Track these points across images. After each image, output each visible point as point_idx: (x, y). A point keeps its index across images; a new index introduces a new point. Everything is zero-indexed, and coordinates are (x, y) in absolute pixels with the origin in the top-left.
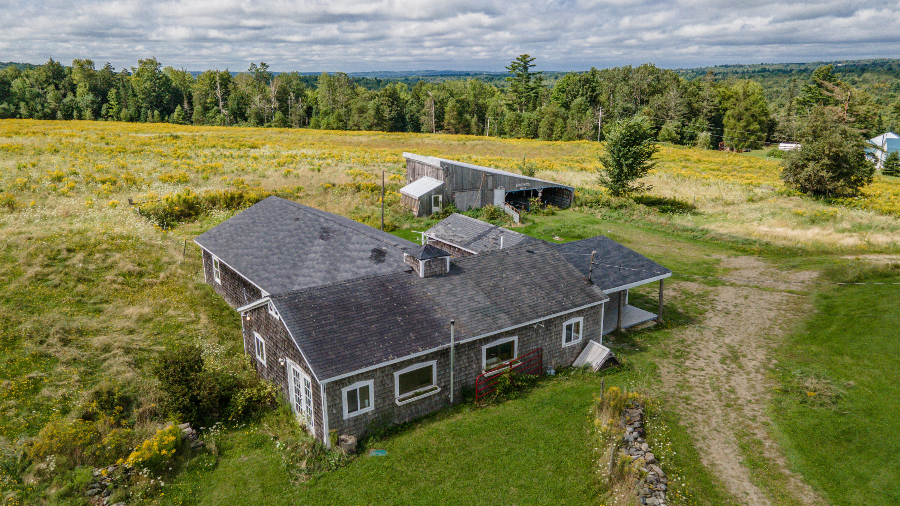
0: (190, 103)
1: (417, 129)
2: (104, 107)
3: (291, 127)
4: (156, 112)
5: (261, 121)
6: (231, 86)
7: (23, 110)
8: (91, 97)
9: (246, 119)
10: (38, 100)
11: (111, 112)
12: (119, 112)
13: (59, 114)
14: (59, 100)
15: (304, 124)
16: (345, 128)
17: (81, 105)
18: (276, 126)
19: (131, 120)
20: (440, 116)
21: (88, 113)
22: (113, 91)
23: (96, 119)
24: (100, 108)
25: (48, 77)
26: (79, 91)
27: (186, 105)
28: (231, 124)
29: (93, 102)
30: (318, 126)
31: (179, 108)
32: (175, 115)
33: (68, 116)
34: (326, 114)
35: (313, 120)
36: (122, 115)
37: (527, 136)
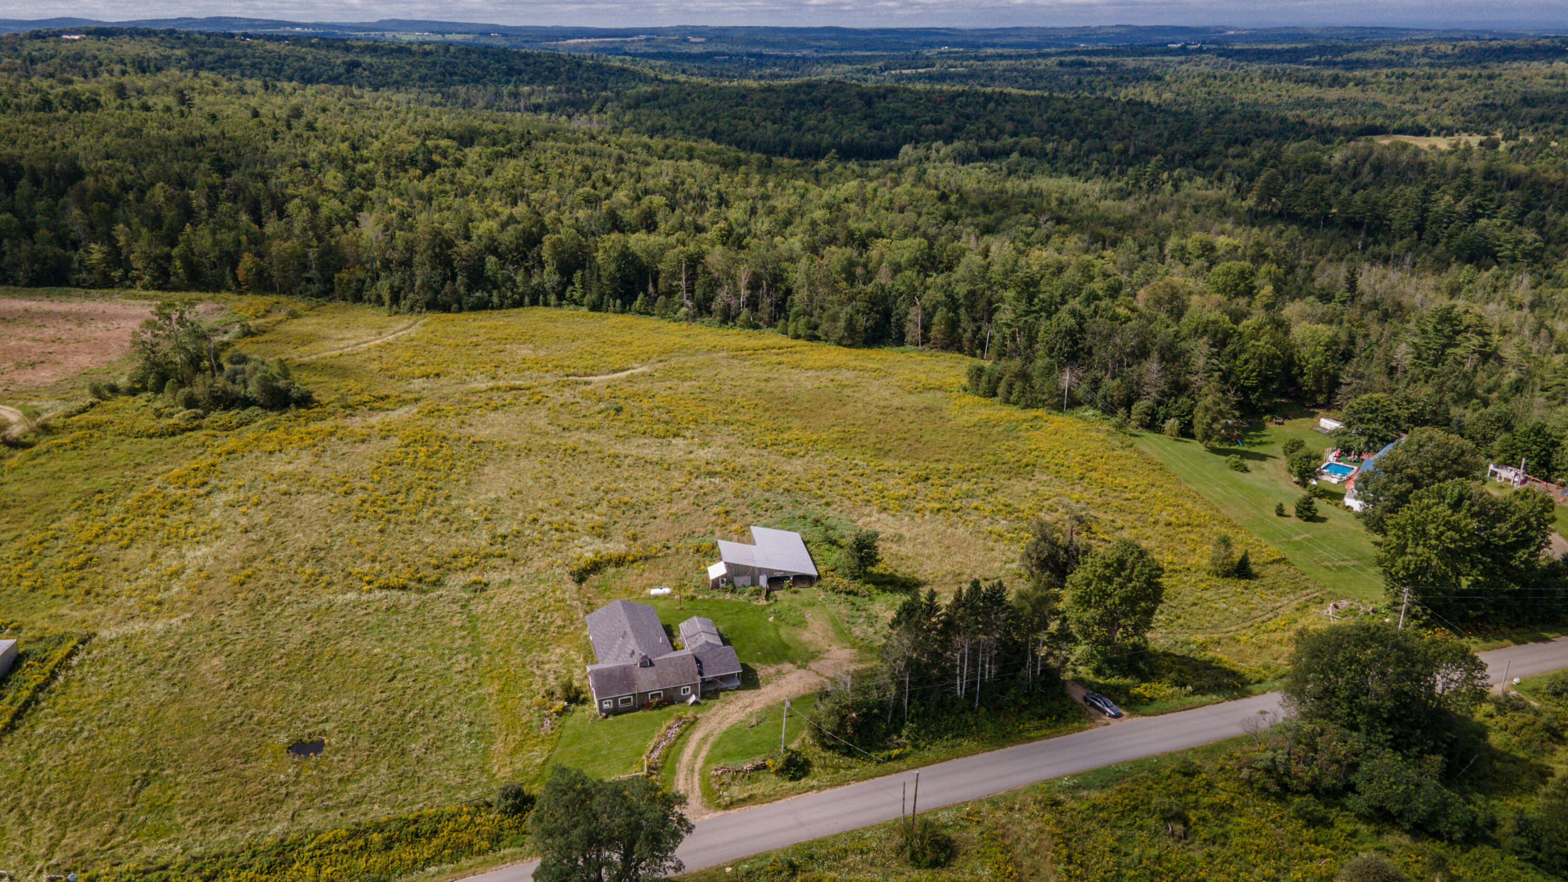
0: (655, 286)
1: (900, 341)
2: (570, 288)
3: (756, 327)
4: (618, 302)
5: (728, 317)
6: (700, 269)
7: (495, 299)
8: (556, 278)
9: (710, 313)
10: (509, 284)
11: (576, 295)
12: (584, 295)
13: (527, 300)
14: (526, 282)
15: (771, 323)
16: (813, 338)
17: (547, 286)
18: (742, 326)
19: (595, 307)
20: (926, 328)
21: (553, 298)
22: (579, 273)
23: (560, 305)
24: (565, 289)
25: (518, 245)
26: (548, 269)
27: (651, 289)
28: (694, 318)
29: (559, 283)
30: (785, 333)
31: (641, 296)
32: (638, 302)
33: (534, 302)
34: (798, 315)
35: (781, 323)
36: (585, 301)
37: (985, 395)
